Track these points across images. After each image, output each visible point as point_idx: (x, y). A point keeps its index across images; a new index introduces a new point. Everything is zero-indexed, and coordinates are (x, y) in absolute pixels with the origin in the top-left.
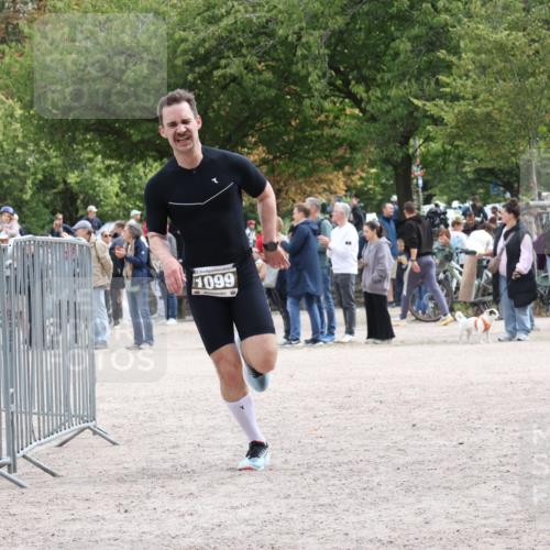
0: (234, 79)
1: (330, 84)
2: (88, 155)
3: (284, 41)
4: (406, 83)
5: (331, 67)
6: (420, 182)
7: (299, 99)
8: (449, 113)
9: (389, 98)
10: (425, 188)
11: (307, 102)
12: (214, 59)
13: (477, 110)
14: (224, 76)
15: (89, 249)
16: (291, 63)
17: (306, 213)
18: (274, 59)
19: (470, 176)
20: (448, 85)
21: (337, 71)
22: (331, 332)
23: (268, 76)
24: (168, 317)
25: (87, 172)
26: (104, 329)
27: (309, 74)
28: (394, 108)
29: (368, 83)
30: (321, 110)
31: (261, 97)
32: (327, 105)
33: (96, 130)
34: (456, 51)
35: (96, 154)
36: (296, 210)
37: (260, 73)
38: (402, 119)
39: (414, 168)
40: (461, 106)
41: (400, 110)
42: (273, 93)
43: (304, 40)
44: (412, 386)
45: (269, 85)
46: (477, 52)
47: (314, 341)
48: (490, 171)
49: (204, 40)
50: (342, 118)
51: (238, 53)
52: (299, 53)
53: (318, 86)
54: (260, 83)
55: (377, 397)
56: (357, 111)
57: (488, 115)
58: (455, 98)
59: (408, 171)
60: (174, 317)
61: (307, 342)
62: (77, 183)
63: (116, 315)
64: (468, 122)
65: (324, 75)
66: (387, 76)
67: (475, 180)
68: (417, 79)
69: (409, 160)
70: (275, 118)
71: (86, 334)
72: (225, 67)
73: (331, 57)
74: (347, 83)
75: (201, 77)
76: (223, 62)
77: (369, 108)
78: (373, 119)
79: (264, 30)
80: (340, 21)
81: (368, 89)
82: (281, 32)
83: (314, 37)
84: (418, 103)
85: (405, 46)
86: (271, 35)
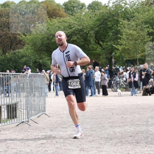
0: (75, 41)
1: (95, 42)
2: (44, 56)
3: (86, 33)
4: (111, 42)
5: (95, 38)
6: (114, 62)
7: (88, 46)
8: (120, 48)
9: (108, 45)
10: (115, 64)
11: (90, 46)
12: (71, 36)
13: (126, 47)
14: (73, 40)
15: (44, 76)
16: (87, 37)
17: (90, 69)
18: (83, 36)
19: (124, 61)
20: (120, 42)
21: (97, 39)
22: (95, 94)
23: (82, 40)
24: (60, 90)
25: (44, 60)
26: (47, 93)
27: (91, 40)
28: (109, 47)
29: (103, 41)
30: (93, 47)
31: (81, 44)
33: (46, 51)
34: (122, 35)
35: (46, 56)
36: (88, 68)
37: (80, 39)
38: (110, 49)
39: (113, 59)
40: (122, 47)
41: (110, 47)
42: (83, 43)
43: (90, 33)
44: (112, 105)
46: (126, 35)
47: (91, 96)
48: (129, 60)
49: (69, 33)
50: (98, 49)
51: (76, 35)
52: (89, 35)
53: (93, 42)
54: (80, 41)
55: (105, 108)
56: (100, 47)
57: (128, 48)
58: (121, 45)
59: (111, 60)
60: (62, 90)
61: (90, 96)
62: (42, 62)
64: (124, 50)
65: (94, 40)
66: (107, 40)
67: (125, 62)
68: (114, 41)
69: (111, 58)
72: (73, 38)
73: (95, 36)
74: (99, 42)
76: (73, 37)
77: (103, 47)
78: (104, 49)
79: (81, 30)
80: (97, 29)
81: (103, 43)
82: (85, 31)
83: (92, 32)
84: (114, 45)
85: (111, 34)
86: (83, 31)
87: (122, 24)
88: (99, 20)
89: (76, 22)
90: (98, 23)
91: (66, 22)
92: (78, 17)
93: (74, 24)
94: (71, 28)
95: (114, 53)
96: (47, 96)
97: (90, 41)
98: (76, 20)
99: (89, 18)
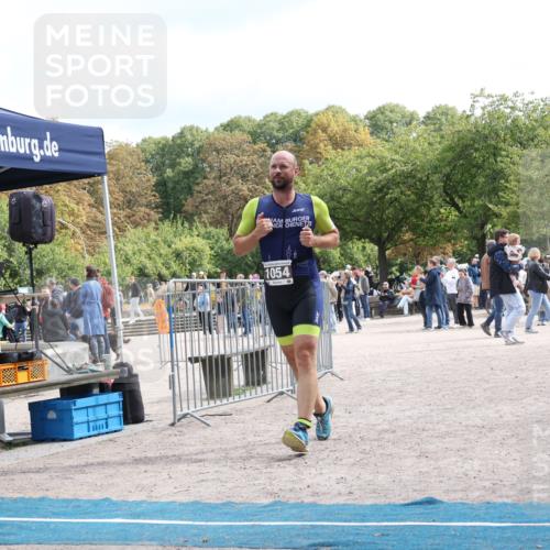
0: (396, 199)
1: (444, 200)
3: (420, 180)
4: (483, 198)
5: (444, 192)
7: (429, 209)
8: (504, 212)
9: (474, 206)
11: (433, 210)
12: (385, 190)
13: (519, 211)
14: (391, 198)
16: (424, 188)
17: (434, 264)
18: (415, 189)
20: (504, 197)
21: (447, 193)
22: (447, 323)
23: (413, 197)
24: (366, 317)
27: (434, 196)
28: (477, 210)
29: (461, 197)
30: (440, 213)
31: (410, 207)
32: (442, 211)
34: (507, 181)
37: (409, 196)
38: (481, 216)
40: (510, 209)
41: (480, 211)
42: (415, 205)
43: (430, 179)
45: (414, 202)
46: (518, 181)
47: (439, 327)
49: (381, 181)
50: (450, 217)
52: (428, 185)
53: (438, 201)
54: (409, 201)
55: (473, 355)
56: (457, 213)
57: (525, 212)
58: (507, 204)
61: (436, 328)
63: (340, 318)
64: (514, 216)
65: (441, 196)
66: (473, 195)
68: (488, 196)
69: (484, 237)
70: (417, 217)
71: (326, 327)
72: (392, 193)
73: (444, 187)
74: (452, 199)
75: (380, 199)
76: (390, 191)
77: (464, 211)
78: (465, 217)
79: (410, 175)
80: (448, 169)
81: (463, 202)
82: (419, 176)
83: (435, 178)
84: (490, 206)
85: (481, 180)
86: (414, 177)
87: (507, 156)
88: (450, 148)
89: (396, 157)
90: (450, 155)
91: (373, 157)
92: (403, 143)
93: (393, 160)
94: (386, 171)
95: (489, 226)
96: (335, 330)
97: (432, 197)
98: (397, 153)
99: (426, 144)
